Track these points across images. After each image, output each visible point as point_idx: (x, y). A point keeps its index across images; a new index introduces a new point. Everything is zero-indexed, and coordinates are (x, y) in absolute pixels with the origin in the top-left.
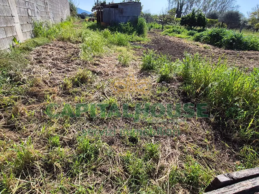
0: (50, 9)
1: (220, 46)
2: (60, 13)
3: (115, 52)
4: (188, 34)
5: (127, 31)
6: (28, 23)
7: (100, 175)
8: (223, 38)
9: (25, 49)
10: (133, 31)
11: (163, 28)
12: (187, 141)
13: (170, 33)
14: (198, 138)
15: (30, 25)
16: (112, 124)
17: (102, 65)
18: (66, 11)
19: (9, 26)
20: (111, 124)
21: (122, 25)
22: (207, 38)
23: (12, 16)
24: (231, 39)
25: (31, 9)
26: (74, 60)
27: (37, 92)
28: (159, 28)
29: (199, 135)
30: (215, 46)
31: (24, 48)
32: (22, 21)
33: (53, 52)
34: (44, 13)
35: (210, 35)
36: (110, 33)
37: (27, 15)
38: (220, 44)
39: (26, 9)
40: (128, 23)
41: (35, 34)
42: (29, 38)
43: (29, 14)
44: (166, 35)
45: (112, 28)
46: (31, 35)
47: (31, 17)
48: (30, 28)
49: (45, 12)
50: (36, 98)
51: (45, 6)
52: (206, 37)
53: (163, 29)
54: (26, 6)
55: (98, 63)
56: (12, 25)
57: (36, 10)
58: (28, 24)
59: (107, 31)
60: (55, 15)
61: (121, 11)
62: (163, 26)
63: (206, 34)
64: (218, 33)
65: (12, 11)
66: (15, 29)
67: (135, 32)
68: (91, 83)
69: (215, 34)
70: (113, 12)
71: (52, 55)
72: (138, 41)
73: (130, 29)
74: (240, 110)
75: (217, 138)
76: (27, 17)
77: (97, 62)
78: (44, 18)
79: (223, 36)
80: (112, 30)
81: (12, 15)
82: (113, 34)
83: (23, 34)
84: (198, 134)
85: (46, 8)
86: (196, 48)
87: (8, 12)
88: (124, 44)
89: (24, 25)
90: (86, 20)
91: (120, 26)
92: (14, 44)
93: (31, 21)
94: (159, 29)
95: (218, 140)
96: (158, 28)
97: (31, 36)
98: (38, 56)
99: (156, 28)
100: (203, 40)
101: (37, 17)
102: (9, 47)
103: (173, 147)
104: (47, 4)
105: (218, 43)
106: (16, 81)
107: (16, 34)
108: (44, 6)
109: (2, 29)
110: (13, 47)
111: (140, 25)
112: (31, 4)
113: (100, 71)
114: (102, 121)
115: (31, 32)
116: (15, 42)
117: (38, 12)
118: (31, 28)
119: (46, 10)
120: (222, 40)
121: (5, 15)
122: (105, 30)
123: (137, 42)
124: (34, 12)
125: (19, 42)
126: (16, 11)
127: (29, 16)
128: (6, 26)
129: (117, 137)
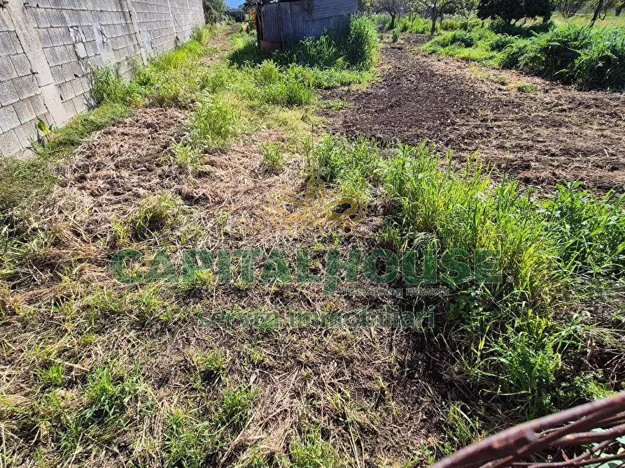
0: (139, 24)
1: (566, 81)
2: (172, 25)
3: (269, 128)
4: (491, 45)
5: (320, 58)
6: (76, 76)
7: (115, 455)
8: (580, 55)
9: (65, 144)
10: (337, 56)
11: (434, 29)
12: (335, 381)
13: (444, 45)
14: (365, 372)
15: (85, 79)
16: (185, 335)
17: (220, 172)
18: (190, 16)
19: (26, 97)
20: (183, 334)
21: (308, 43)
22: (535, 56)
23: (33, 73)
24: (601, 59)
25: (84, 41)
26: (162, 162)
27: (53, 258)
28: (424, 29)
29: (373, 364)
30: (553, 79)
31: (61, 143)
32: (62, 77)
33: (122, 146)
34: (123, 39)
35: (544, 50)
36: (277, 70)
37: (74, 59)
38: (567, 73)
39: (71, 47)
40: (323, 39)
41: (99, 97)
42: (82, 109)
43: (78, 54)
44: (434, 52)
45: (283, 56)
46: (86, 103)
47: (84, 62)
48: (84, 87)
49: (127, 37)
50: (51, 272)
51: (126, 20)
52: (532, 54)
53: (435, 33)
54: (70, 39)
55: (208, 170)
56: (33, 94)
57: (99, 39)
58: (77, 79)
59: (268, 65)
60: (155, 34)
61: (306, 7)
62: (434, 25)
63: (535, 46)
64: (568, 41)
65: (32, 61)
66: (42, 100)
67: (340, 60)
68: (173, 229)
69: (559, 46)
70: (287, 12)
71: (120, 152)
72: (343, 84)
73: (328, 52)
74: (476, 307)
75: (414, 374)
76: (74, 64)
77: (208, 168)
78: (122, 51)
79: (579, 52)
80: (283, 62)
81: (31, 71)
82: (284, 72)
83: (65, 107)
84: (371, 361)
85: (127, 27)
86: (497, 91)
87: (22, 67)
88: (301, 101)
89: (67, 84)
90: (243, 27)
91: (304, 48)
92: (42, 134)
93: (86, 69)
94: (423, 32)
95: (416, 379)
96: (421, 29)
97: (87, 105)
98: (88, 157)
99: (414, 32)
100: (526, 64)
101: (102, 56)
102: (28, 144)
103: (296, 394)
104: (131, 16)
105: (562, 72)
106: (18, 233)
107: (46, 111)
108: (123, 21)
109: (9, 109)
110: (40, 141)
111: (355, 38)
112: (85, 29)
113: (204, 194)
114: (165, 328)
115: (88, 95)
116: (42, 130)
117: (103, 42)
118: (86, 86)
119: (129, 30)
120: (577, 62)
121: (15, 75)
122: (265, 62)
123: (343, 88)
124: (95, 46)
125: (53, 129)
126: (43, 59)
127: (79, 58)
128: (18, 99)
129: (180, 367)
